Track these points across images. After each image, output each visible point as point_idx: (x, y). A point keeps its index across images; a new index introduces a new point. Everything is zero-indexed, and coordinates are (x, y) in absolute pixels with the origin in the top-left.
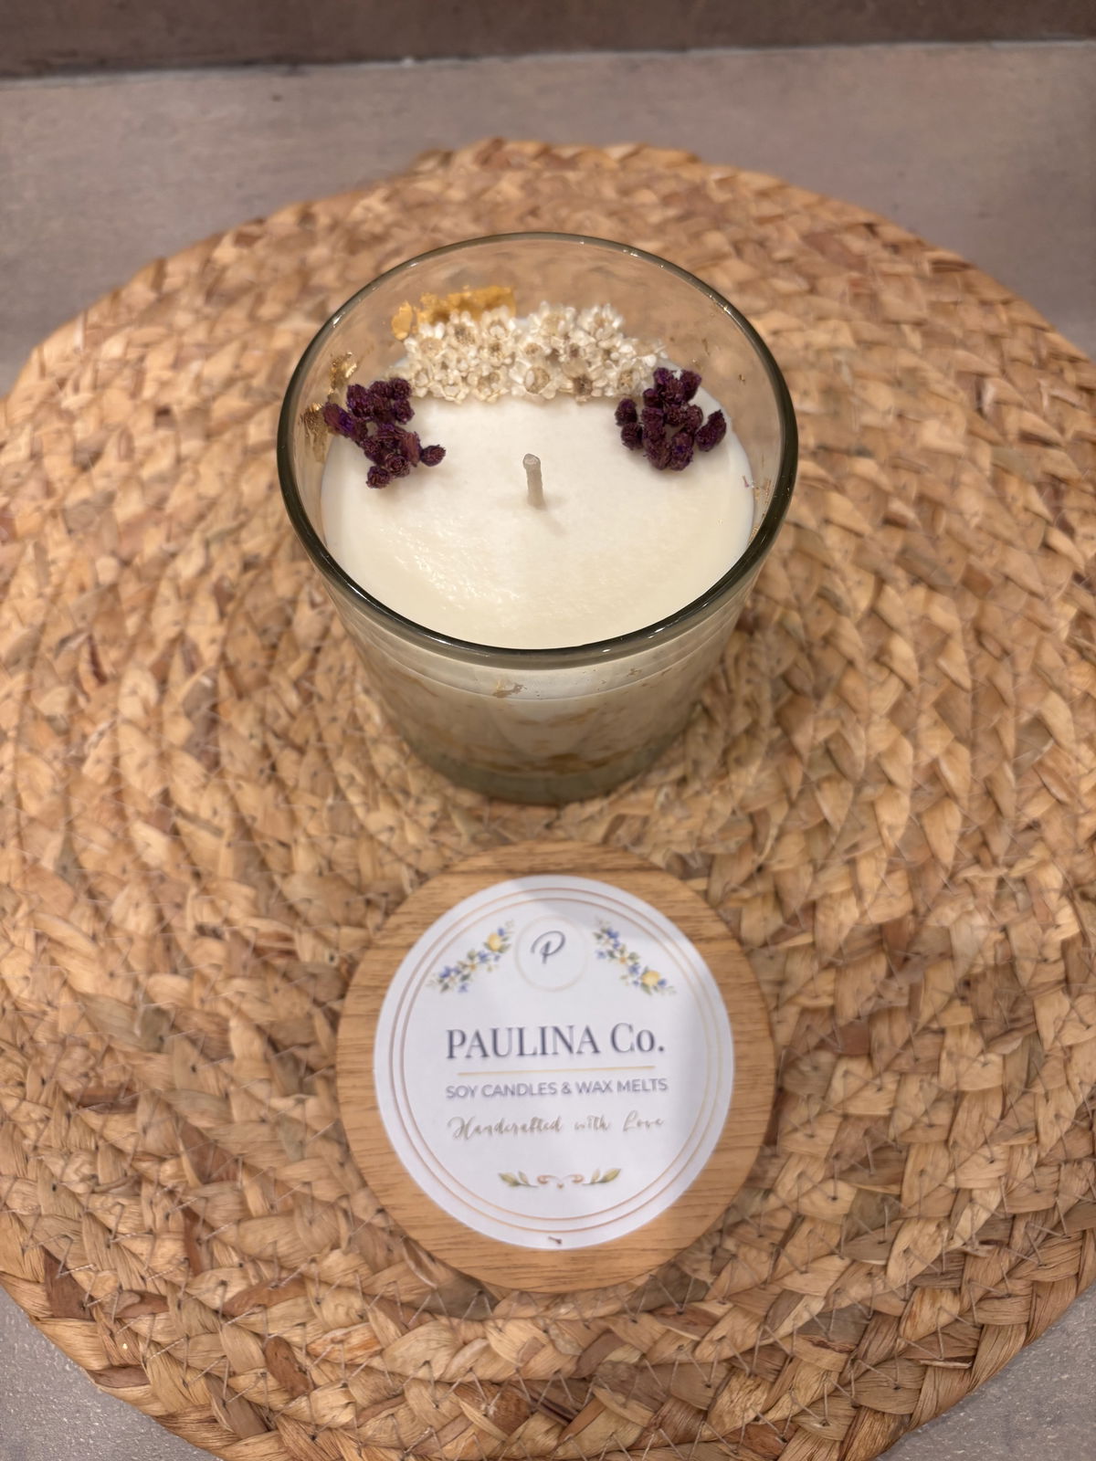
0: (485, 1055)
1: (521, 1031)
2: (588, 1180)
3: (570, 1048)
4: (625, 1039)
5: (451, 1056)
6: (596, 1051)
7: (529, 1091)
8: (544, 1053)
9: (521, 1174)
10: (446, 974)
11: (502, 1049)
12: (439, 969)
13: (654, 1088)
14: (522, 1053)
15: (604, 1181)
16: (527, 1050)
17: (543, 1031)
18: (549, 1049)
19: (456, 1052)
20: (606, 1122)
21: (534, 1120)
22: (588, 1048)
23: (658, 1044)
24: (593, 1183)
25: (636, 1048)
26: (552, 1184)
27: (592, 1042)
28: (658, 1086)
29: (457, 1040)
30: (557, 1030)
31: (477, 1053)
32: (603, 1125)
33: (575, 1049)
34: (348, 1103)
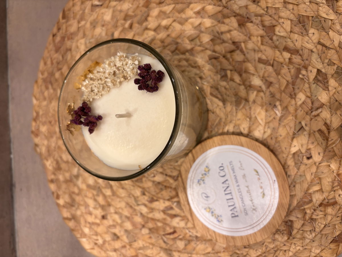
0: (235, 208)
1: (228, 200)
2: (258, 176)
3: (228, 187)
4: (222, 174)
5: (237, 216)
6: (227, 180)
7: (241, 195)
8: (231, 193)
9: (261, 193)
10: (218, 221)
11: (233, 204)
12: (218, 223)
13: (232, 164)
14: (232, 199)
15: (257, 172)
16: (231, 197)
17: (226, 194)
18: (229, 192)
19: (236, 215)
20: (243, 174)
21: (248, 192)
22: (227, 182)
23: (221, 165)
24: (258, 175)
25: (224, 170)
26: (262, 185)
27: (225, 181)
28: (231, 163)
29: (233, 215)
30: (225, 191)
31: (235, 210)
32: (244, 175)
33: (228, 185)
34: (256, 240)
